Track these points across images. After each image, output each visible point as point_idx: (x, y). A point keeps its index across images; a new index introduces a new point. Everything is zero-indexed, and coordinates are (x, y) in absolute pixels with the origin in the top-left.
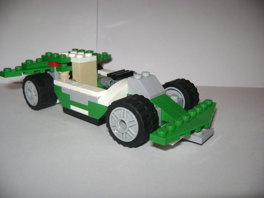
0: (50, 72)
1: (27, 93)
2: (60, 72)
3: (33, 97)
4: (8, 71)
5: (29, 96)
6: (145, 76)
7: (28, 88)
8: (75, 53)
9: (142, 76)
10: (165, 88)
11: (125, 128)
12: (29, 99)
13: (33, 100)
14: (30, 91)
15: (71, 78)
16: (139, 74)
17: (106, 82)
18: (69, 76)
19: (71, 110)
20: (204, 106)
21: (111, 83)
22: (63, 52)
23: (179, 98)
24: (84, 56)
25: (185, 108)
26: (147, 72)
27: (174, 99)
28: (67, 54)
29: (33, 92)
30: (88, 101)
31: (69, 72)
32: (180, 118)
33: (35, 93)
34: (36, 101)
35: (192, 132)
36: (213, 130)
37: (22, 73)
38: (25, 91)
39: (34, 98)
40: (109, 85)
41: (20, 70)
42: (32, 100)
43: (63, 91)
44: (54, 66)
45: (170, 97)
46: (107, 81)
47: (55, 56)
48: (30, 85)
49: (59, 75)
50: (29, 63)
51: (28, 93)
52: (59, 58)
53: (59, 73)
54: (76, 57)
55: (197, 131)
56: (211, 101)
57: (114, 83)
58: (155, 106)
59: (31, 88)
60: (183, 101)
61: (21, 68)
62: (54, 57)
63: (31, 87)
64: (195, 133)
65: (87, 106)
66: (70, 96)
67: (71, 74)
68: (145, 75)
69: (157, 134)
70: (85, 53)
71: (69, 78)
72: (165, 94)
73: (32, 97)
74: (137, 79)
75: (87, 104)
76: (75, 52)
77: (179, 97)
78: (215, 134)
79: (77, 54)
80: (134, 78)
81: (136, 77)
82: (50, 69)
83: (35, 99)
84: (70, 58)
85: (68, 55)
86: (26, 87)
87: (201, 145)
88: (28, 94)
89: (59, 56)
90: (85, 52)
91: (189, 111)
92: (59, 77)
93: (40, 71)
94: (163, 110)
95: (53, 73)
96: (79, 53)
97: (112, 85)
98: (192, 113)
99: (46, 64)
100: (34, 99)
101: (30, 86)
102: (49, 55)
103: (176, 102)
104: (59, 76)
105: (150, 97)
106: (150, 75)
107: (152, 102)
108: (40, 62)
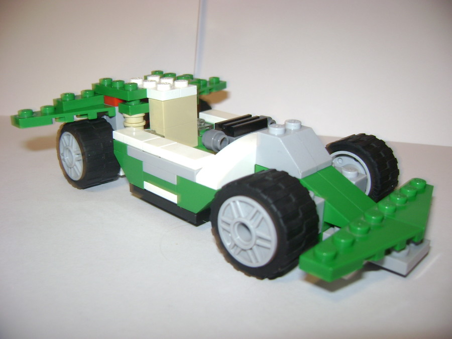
0: (108, 117)
1: (63, 156)
2: (126, 115)
3: (73, 165)
4: (26, 116)
5: (66, 161)
6: (291, 130)
7: (65, 145)
8: (155, 81)
9: (285, 130)
10: (330, 153)
11: (250, 240)
12: (68, 166)
13: (74, 169)
14: (70, 151)
15: (147, 126)
16: (279, 126)
17: (213, 141)
18: (144, 123)
19: (145, 190)
20: (409, 193)
21: (223, 142)
22: (133, 79)
23: (358, 174)
24: (173, 87)
25: (370, 195)
26: (295, 121)
27: (350, 175)
28: (139, 82)
29: (73, 154)
30: (178, 177)
31: (143, 115)
32: (362, 219)
33: (77, 156)
34: (79, 171)
35: (388, 252)
36: (429, 244)
37: (54, 119)
38: (61, 151)
39: (75, 165)
40: (219, 146)
41: (51, 114)
42: (72, 169)
43: (130, 153)
44: (114, 105)
45: (342, 172)
46: (214, 138)
47: (118, 86)
48: (69, 140)
49: (123, 119)
50: (68, 100)
51: (65, 155)
52: (124, 90)
53: (124, 117)
54: (156, 89)
55: (397, 248)
56: (424, 181)
57: (228, 142)
58: (312, 194)
59: (72, 146)
60: (367, 180)
61: (51, 110)
62: (116, 88)
63: (70, 145)
64: (394, 254)
65: (175, 185)
66: (143, 163)
67: (147, 118)
68: (292, 127)
69: (315, 256)
70: (174, 80)
71: (143, 127)
72: (331, 166)
73: (72, 162)
74: (274, 135)
75: (175, 182)
76: (157, 78)
77: (359, 172)
78: (432, 252)
79: (160, 83)
80: (268, 133)
81: (273, 130)
82: (107, 112)
83: (77, 167)
84: (144, 91)
85: (143, 85)
86: (63, 143)
87: (404, 276)
88: (66, 158)
89: (124, 86)
90: (176, 78)
91: (380, 204)
92: (124, 124)
93: (87, 115)
94: (327, 202)
95: (113, 118)
96: (164, 80)
97: (225, 146)
98: (385, 207)
99: (100, 100)
100: (75, 167)
101: (70, 142)
102: (106, 84)
103: (354, 183)
104: (125, 122)
105: (301, 174)
106: (301, 126)
107: (305, 184)
108: (89, 97)
